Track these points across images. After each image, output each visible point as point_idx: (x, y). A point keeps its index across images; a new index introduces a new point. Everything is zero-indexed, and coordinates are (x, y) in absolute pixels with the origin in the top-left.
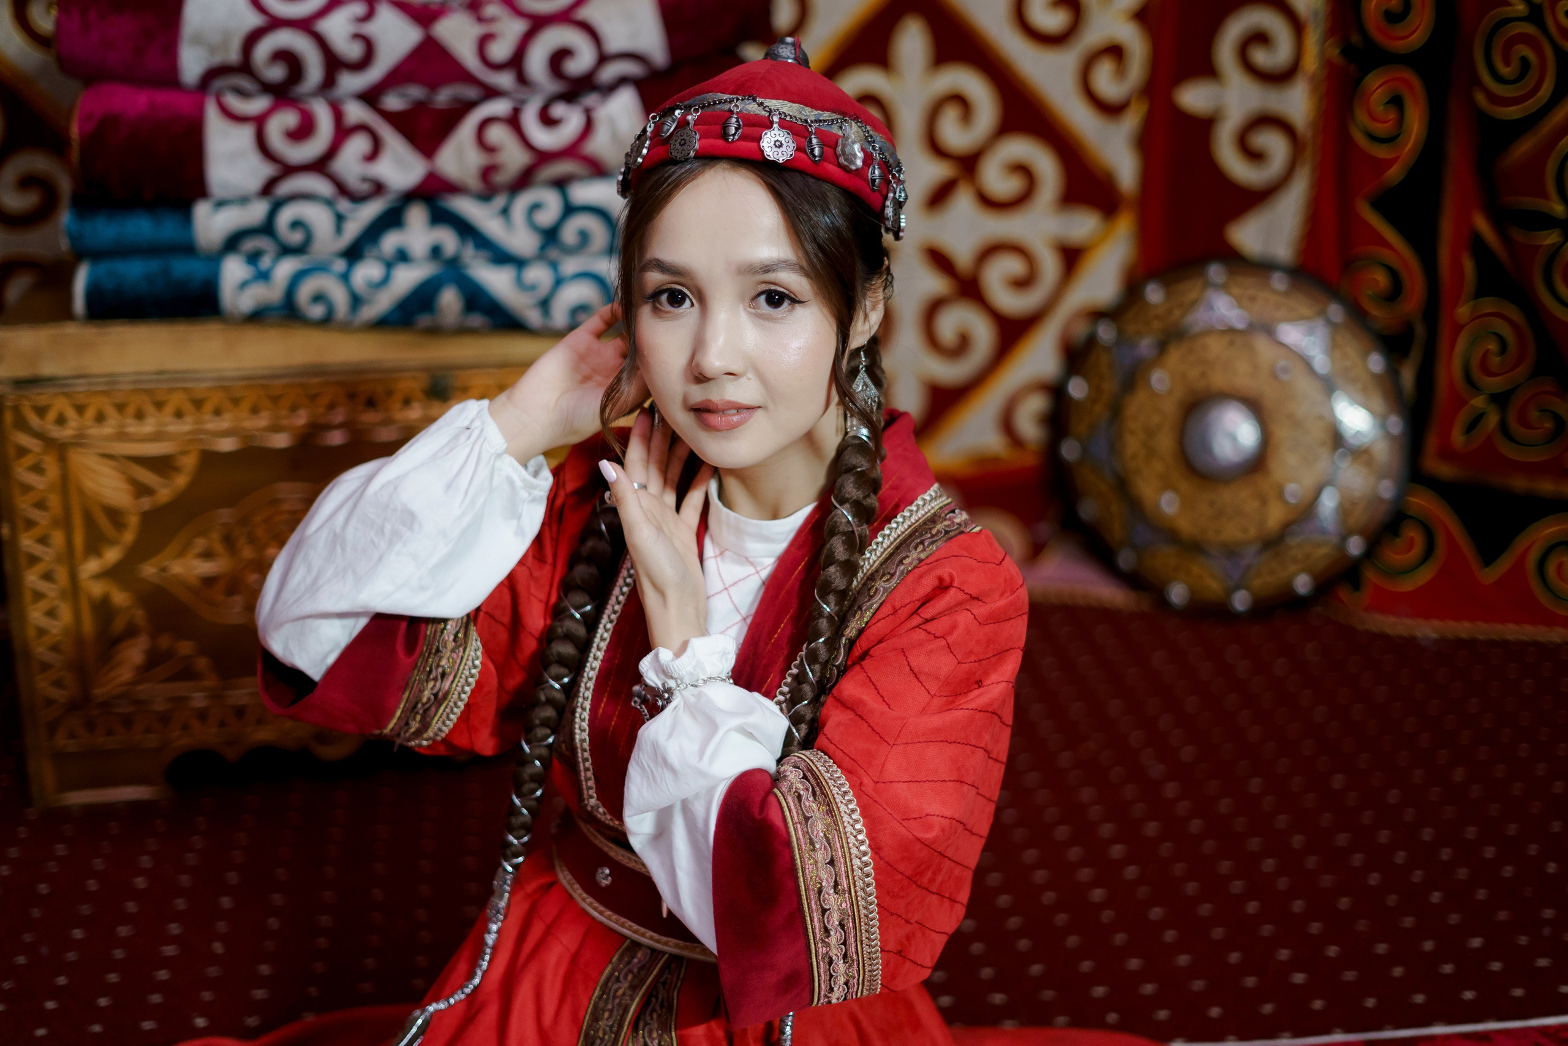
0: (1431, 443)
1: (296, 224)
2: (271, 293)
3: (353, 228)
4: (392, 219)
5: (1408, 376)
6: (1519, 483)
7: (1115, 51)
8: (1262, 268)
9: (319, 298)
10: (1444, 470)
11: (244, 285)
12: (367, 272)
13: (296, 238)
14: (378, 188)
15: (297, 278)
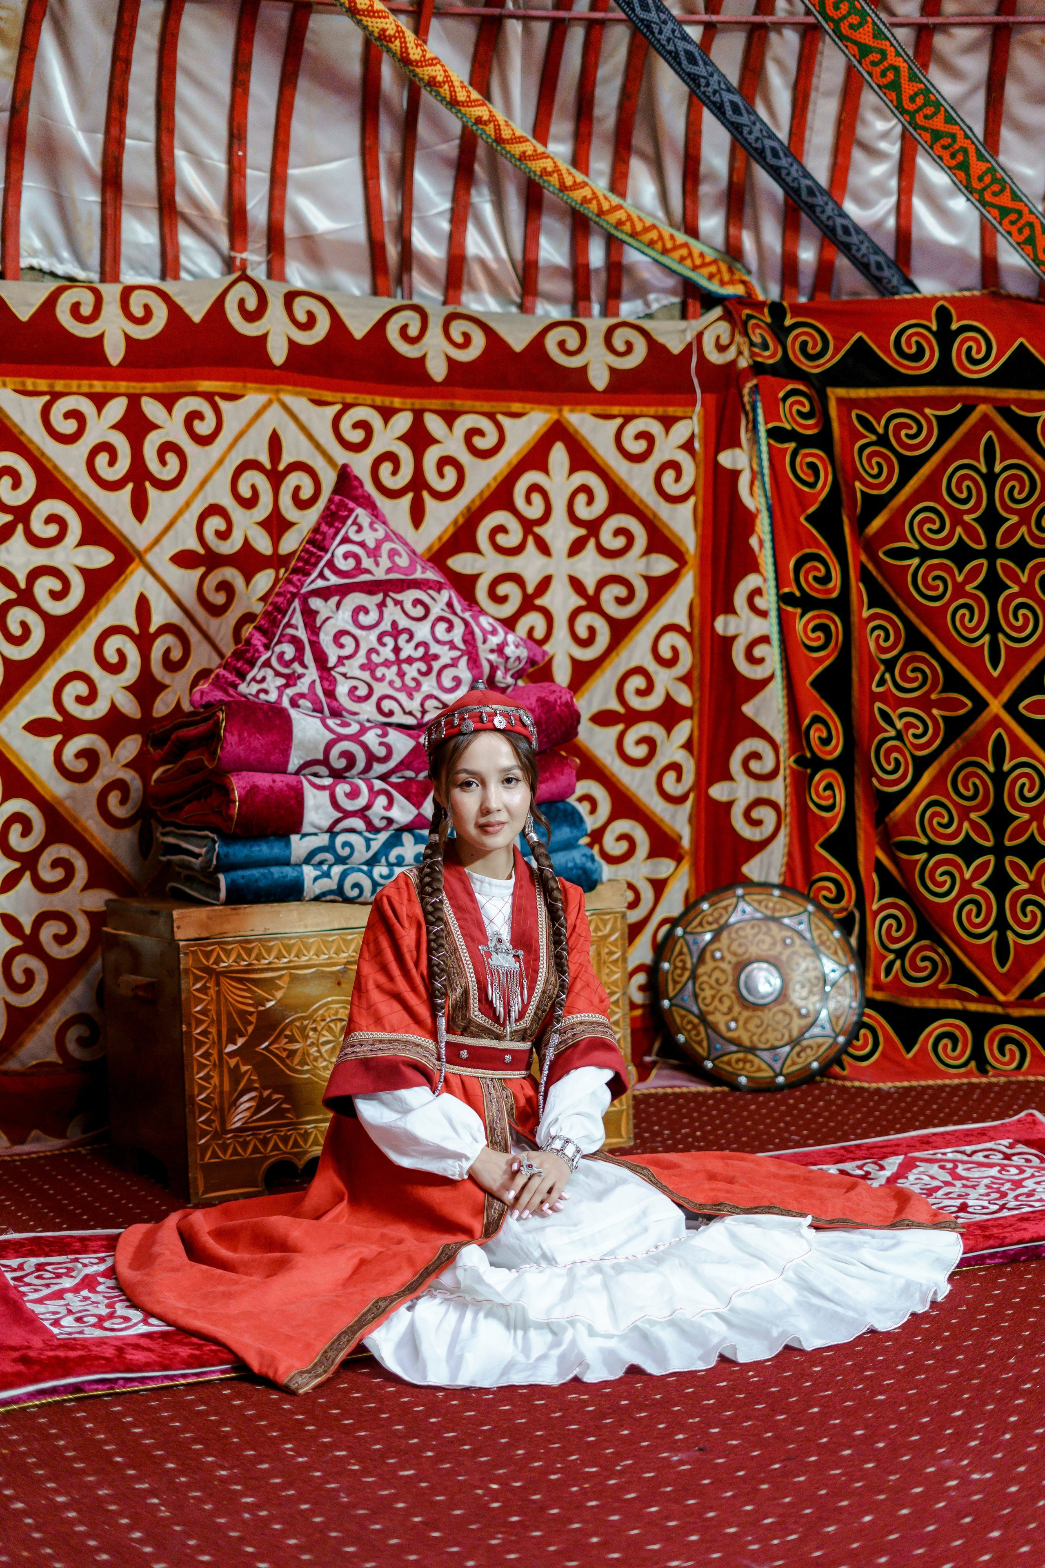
0: (870, 981)
1: (345, 844)
2: (330, 884)
3: (375, 846)
4: (395, 840)
5: (853, 941)
6: (916, 1003)
7: (676, 767)
8: (766, 886)
9: (356, 885)
10: (879, 996)
11: (316, 879)
12: (380, 870)
13: (346, 852)
14: (390, 821)
15: (343, 876)
